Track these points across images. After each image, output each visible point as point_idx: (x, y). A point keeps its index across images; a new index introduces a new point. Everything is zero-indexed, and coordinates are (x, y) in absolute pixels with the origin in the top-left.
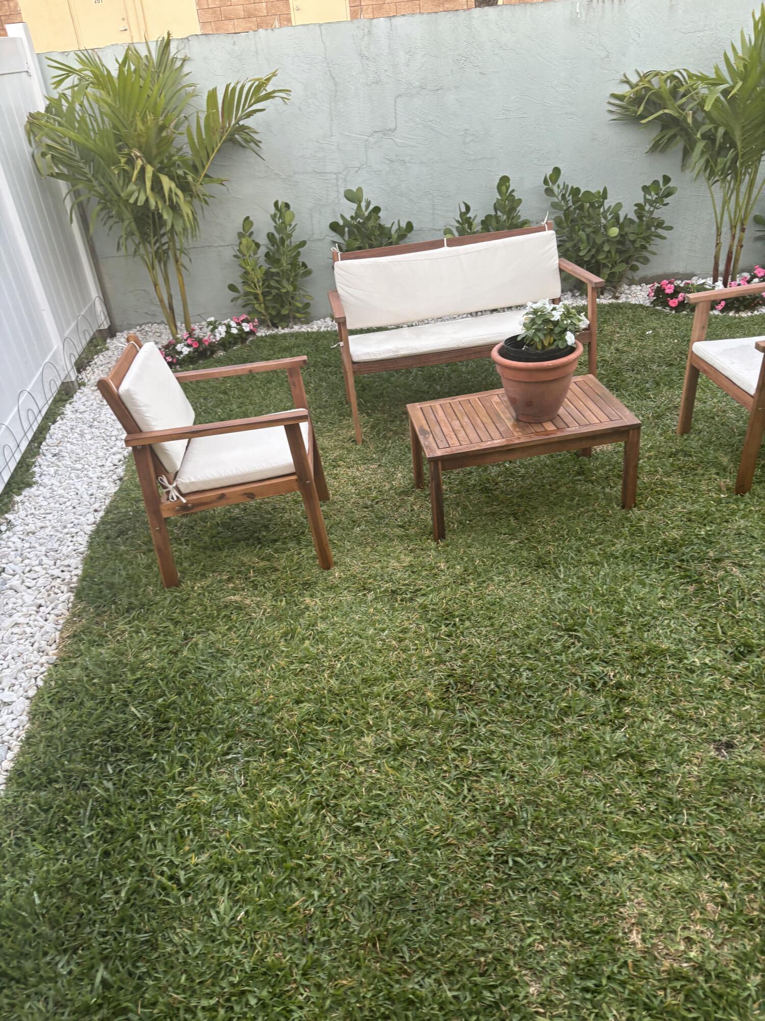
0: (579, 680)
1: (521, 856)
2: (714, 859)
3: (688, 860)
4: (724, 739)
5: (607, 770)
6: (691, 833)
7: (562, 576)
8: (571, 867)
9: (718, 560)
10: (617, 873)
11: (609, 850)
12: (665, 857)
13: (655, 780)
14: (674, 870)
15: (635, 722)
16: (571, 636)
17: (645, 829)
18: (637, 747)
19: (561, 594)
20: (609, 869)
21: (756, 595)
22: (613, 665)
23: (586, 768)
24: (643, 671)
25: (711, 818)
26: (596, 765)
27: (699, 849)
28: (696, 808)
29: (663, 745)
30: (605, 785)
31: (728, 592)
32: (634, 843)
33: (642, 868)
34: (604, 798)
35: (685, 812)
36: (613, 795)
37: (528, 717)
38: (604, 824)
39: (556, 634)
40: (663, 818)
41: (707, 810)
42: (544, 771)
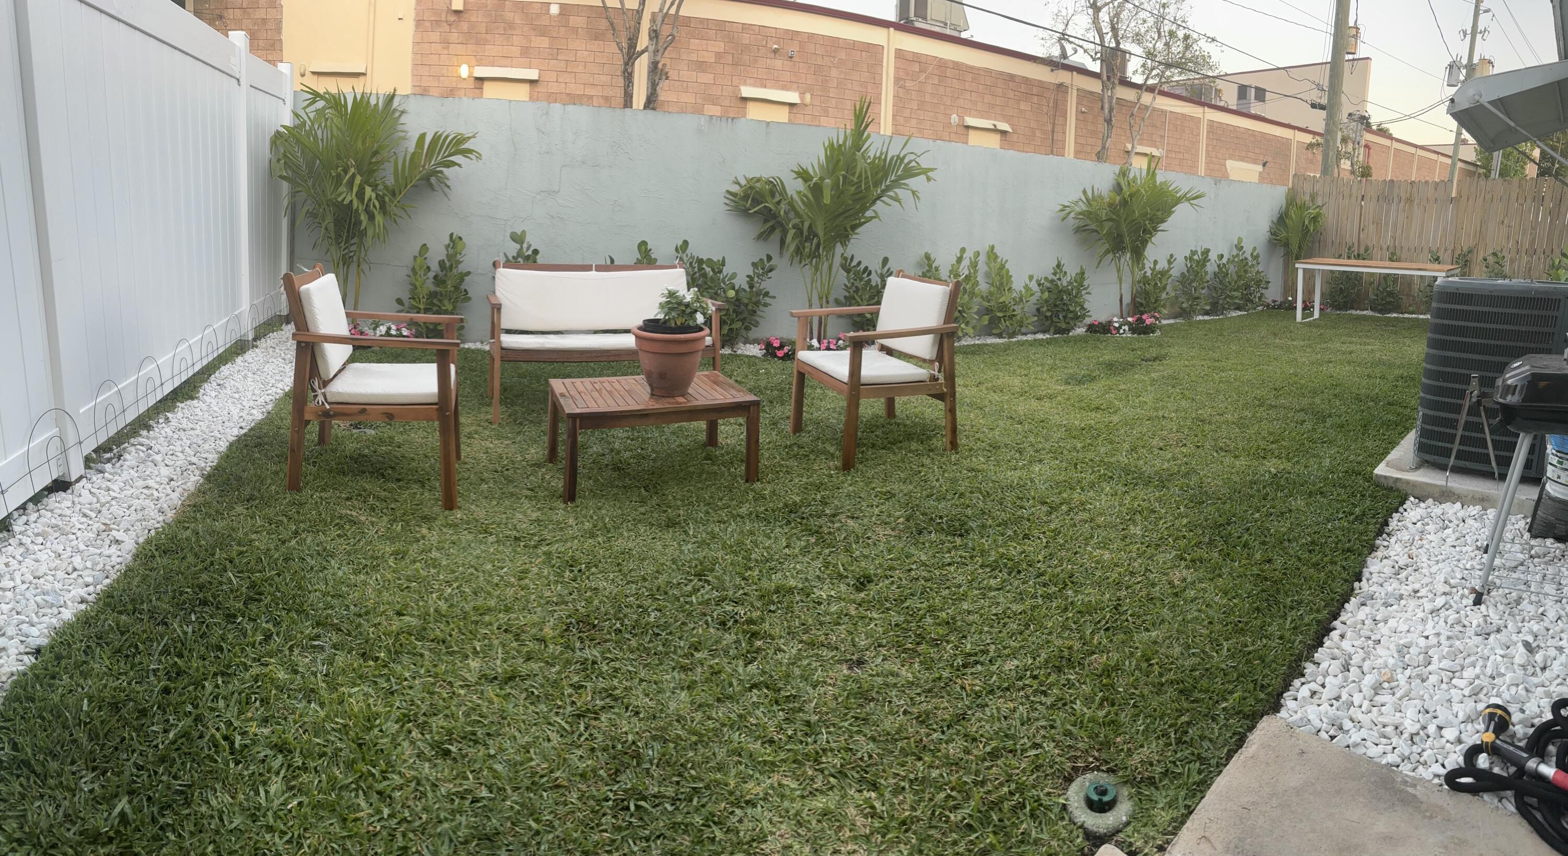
0: (710, 619)
1: (644, 799)
2: (858, 772)
3: (832, 779)
4: (854, 658)
5: (741, 701)
6: (832, 750)
7: (691, 533)
8: (703, 806)
9: (834, 516)
10: (756, 807)
11: (746, 782)
12: (807, 781)
13: (791, 706)
14: (817, 794)
15: (768, 654)
16: (700, 580)
17: (783, 755)
18: (771, 677)
19: (690, 546)
20: (747, 802)
21: (869, 538)
22: (743, 604)
23: (719, 700)
24: (773, 608)
25: (850, 731)
26: (730, 697)
27: (842, 766)
28: (834, 725)
29: (797, 672)
30: (740, 716)
31: (845, 538)
32: (774, 771)
33: (783, 796)
34: (738, 729)
35: (824, 731)
36: (748, 725)
37: (655, 654)
38: (740, 755)
39: (686, 579)
40: (801, 742)
41: (846, 724)
42: (673, 706)
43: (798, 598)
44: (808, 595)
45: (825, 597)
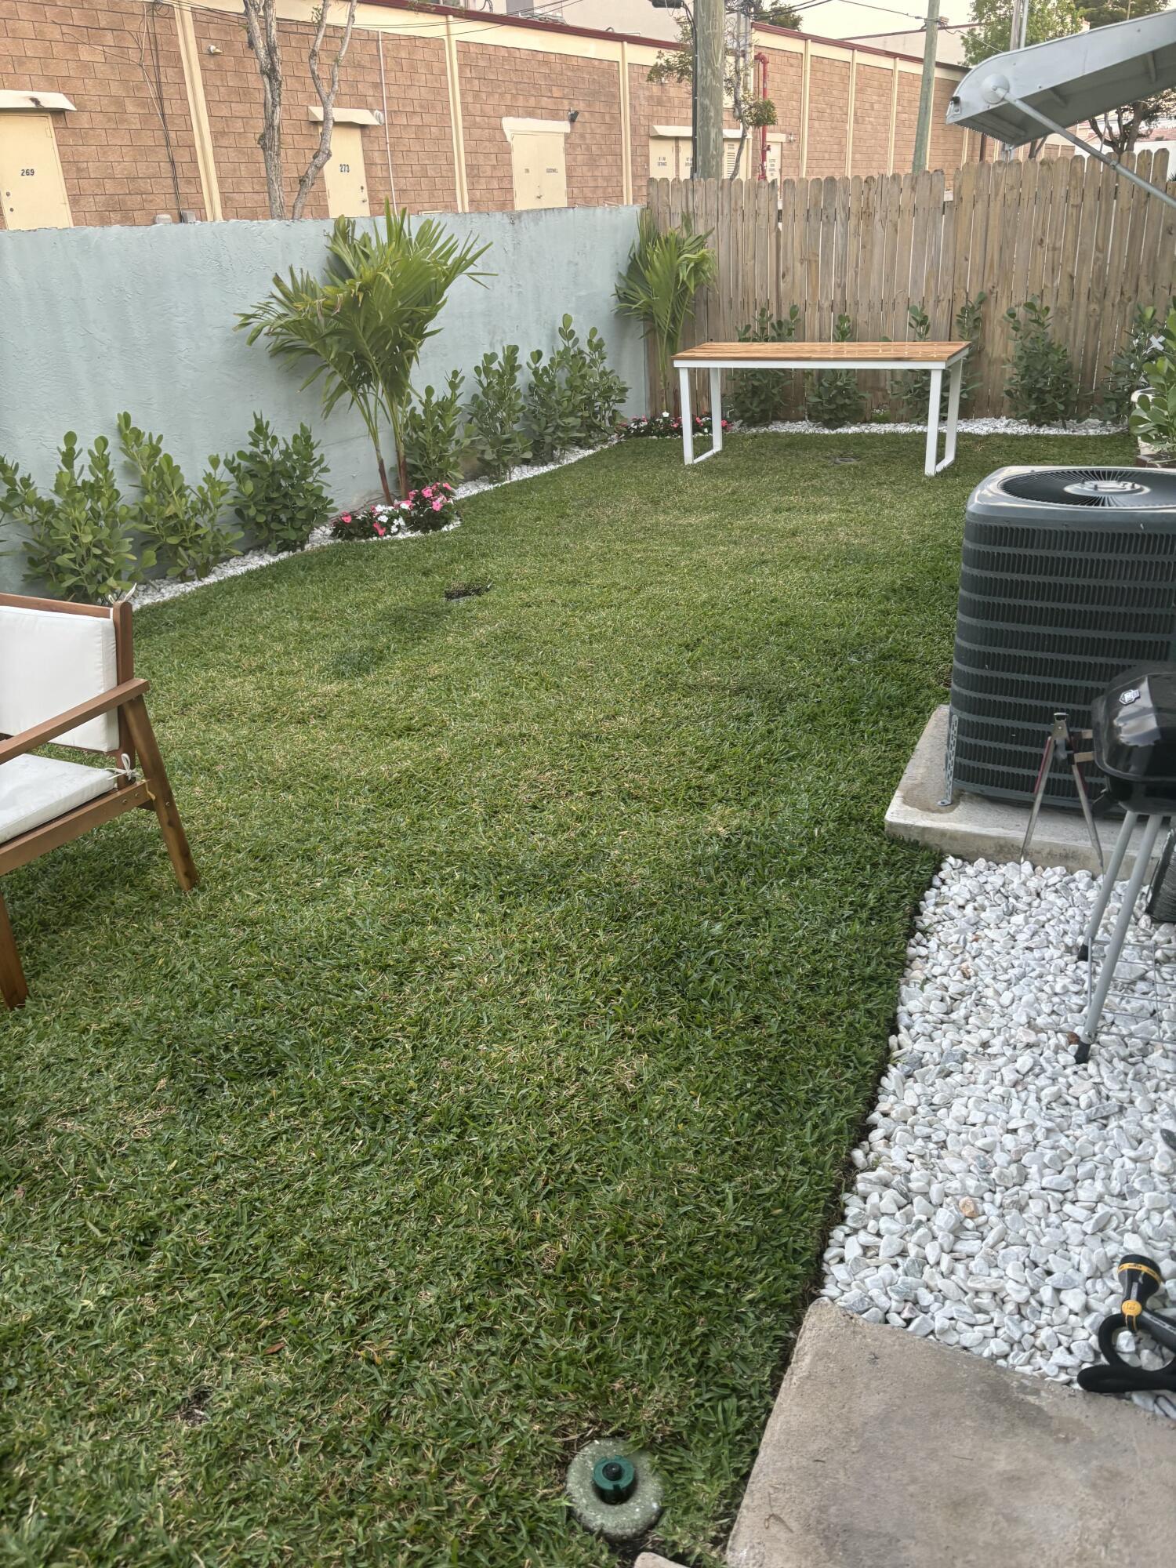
28: (208, 1535)
35: (196, 1556)
41: (224, 1524)
43: (48, 1336)
44: (62, 1320)
45: (92, 1306)
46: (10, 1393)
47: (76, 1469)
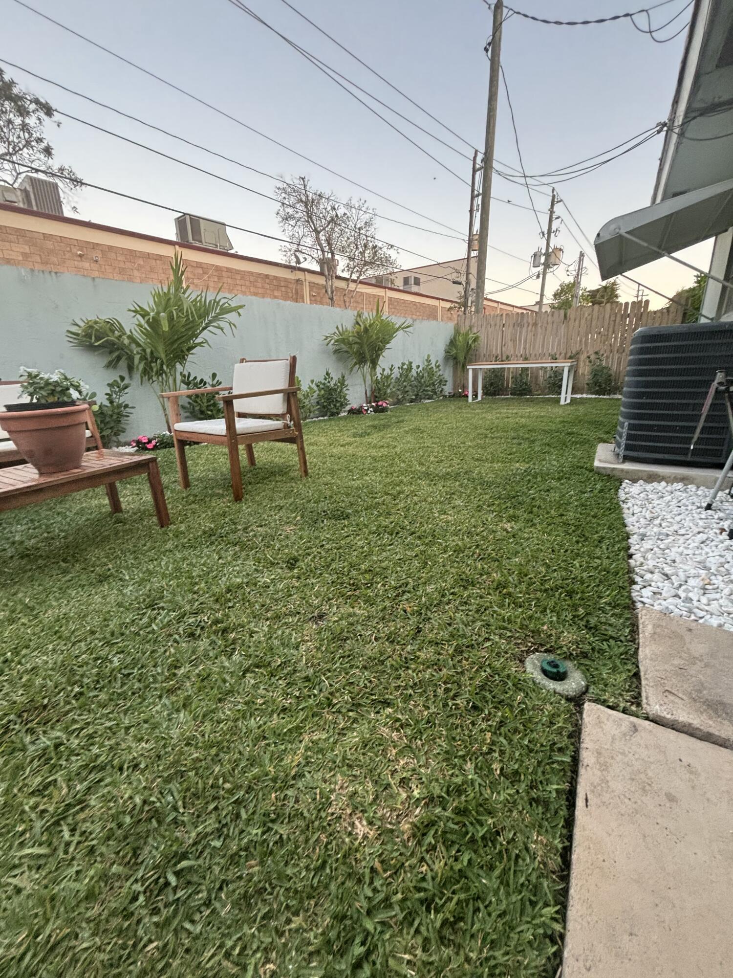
3: (351, 714)
4: (316, 614)
6: (338, 690)
10: (304, 776)
11: (282, 759)
12: (332, 726)
14: (345, 732)
15: (244, 640)
17: (301, 715)
18: (257, 657)
19: (130, 588)
20: (294, 778)
21: (280, 535)
25: (344, 669)
27: (352, 699)
28: (329, 670)
31: (262, 540)
32: (301, 734)
33: (321, 751)
35: (323, 678)
41: (338, 666)
43: (248, 590)
44: (255, 585)
45: (269, 581)
46: (229, 607)
47: (260, 637)
